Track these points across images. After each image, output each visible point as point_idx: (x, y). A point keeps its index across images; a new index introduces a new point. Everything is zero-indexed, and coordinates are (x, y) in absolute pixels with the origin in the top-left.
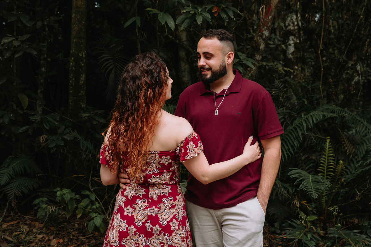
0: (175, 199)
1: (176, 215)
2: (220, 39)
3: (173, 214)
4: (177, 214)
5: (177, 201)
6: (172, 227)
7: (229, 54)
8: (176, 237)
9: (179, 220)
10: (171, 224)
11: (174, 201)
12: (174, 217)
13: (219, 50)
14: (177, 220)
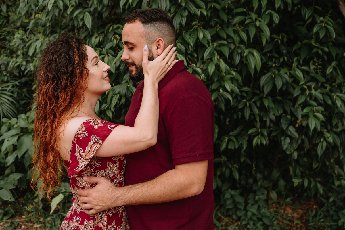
2: (145, 22)
7: (158, 41)
13: (143, 37)
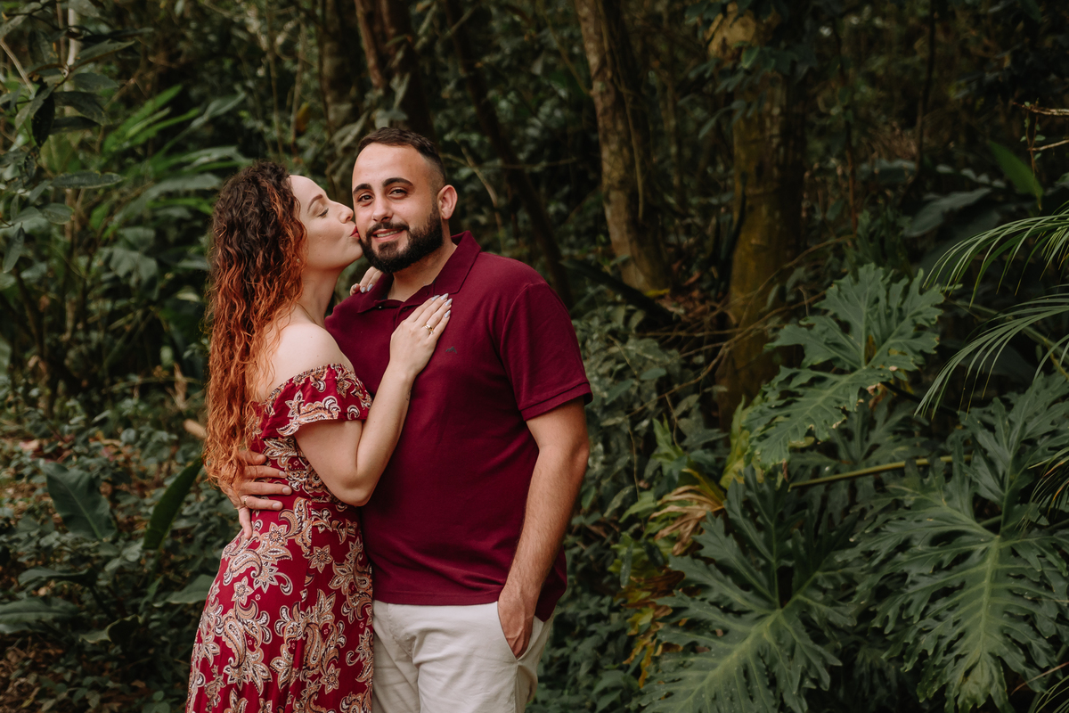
0: (265, 529)
1: (253, 569)
3: (249, 565)
4: (258, 569)
5: (267, 534)
6: (235, 595)
8: (233, 623)
9: (256, 587)
10: (237, 585)
11: (261, 533)
12: (247, 573)
14: (250, 584)
